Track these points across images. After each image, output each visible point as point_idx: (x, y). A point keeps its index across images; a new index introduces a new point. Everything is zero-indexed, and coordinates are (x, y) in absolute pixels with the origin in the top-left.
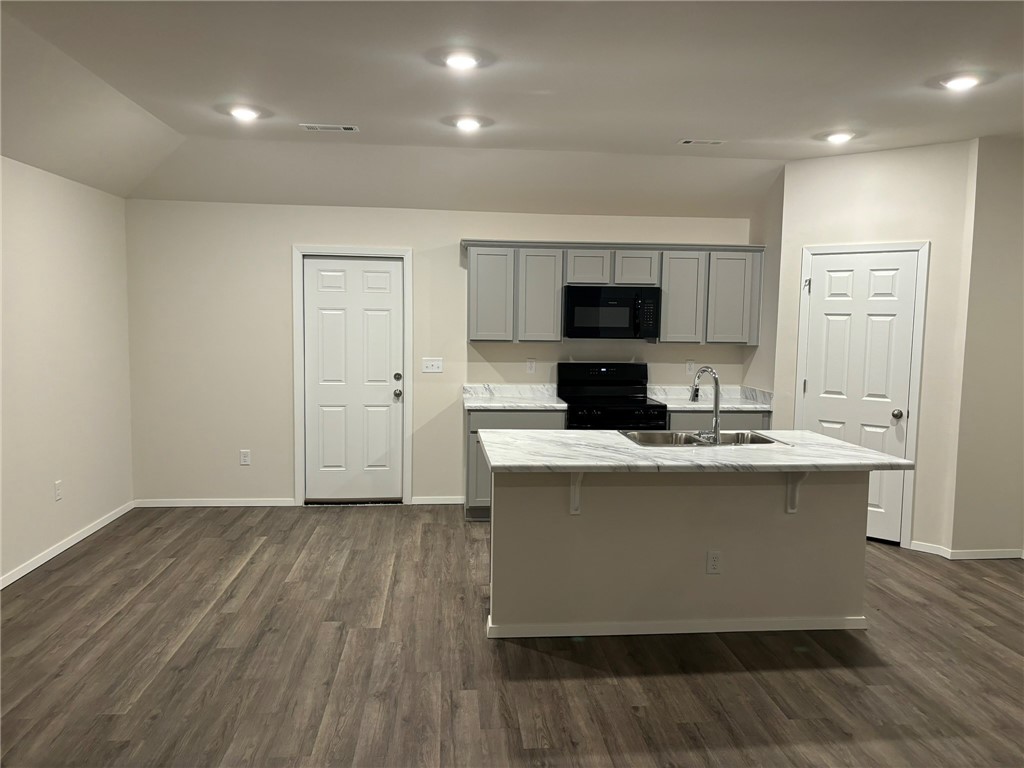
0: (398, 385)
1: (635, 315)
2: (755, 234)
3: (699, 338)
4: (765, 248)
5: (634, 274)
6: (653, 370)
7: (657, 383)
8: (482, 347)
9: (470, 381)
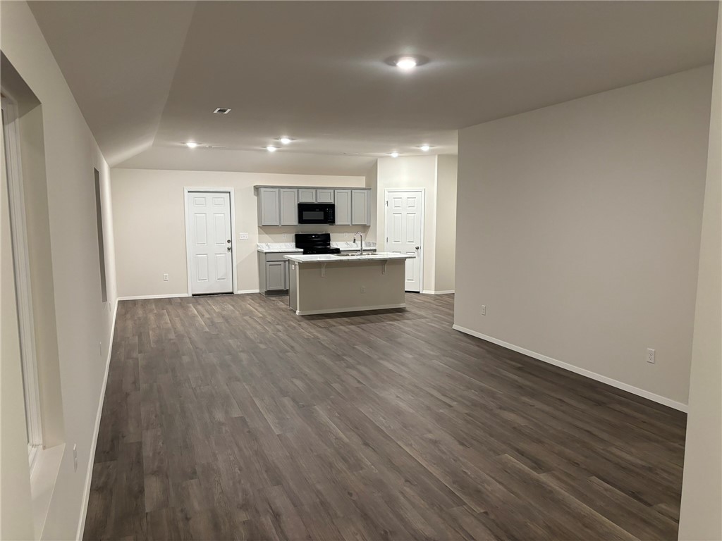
0: (229, 245)
1: (326, 214)
2: (367, 184)
3: (349, 223)
4: (371, 188)
5: (324, 199)
6: (332, 236)
7: (334, 241)
8: (265, 228)
9: (259, 242)
